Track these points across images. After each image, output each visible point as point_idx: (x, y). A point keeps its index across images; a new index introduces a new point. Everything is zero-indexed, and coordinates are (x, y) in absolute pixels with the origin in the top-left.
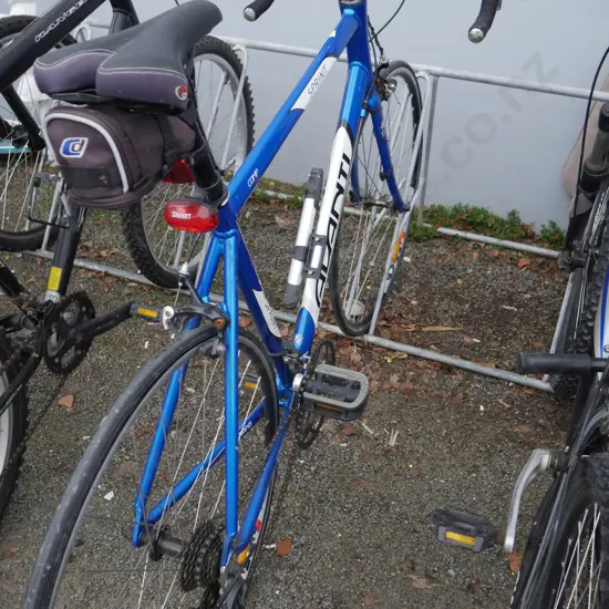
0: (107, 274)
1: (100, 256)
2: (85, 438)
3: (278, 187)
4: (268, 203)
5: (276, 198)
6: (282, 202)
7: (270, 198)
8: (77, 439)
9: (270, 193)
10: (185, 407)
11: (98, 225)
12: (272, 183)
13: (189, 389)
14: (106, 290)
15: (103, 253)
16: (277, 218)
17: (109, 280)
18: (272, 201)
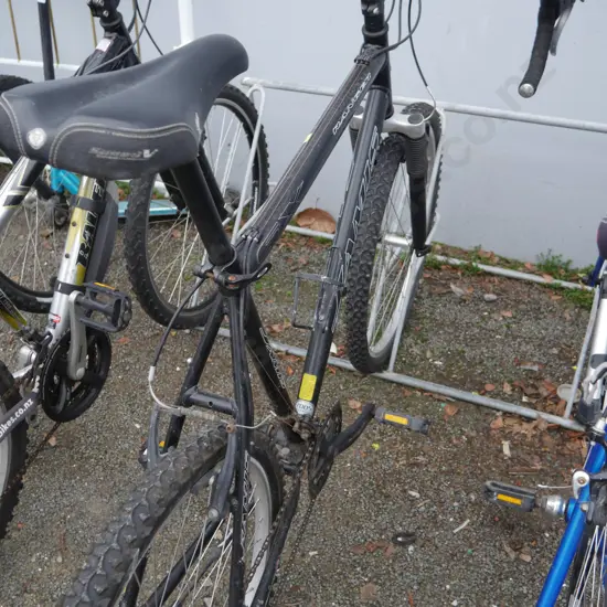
0: (287, 354)
1: (274, 332)
2: (311, 554)
3: (445, 250)
4: (440, 269)
5: (446, 263)
6: (455, 268)
7: (441, 263)
8: (303, 555)
9: (440, 258)
10: (415, 515)
11: (261, 295)
12: (438, 247)
13: (414, 493)
14: (291, 371)
15: (276, 327)
16: (452, 286)
17: (291, 360)
18: (443, 267)
